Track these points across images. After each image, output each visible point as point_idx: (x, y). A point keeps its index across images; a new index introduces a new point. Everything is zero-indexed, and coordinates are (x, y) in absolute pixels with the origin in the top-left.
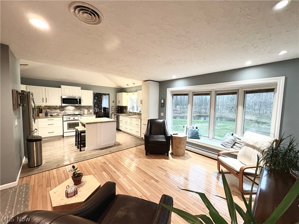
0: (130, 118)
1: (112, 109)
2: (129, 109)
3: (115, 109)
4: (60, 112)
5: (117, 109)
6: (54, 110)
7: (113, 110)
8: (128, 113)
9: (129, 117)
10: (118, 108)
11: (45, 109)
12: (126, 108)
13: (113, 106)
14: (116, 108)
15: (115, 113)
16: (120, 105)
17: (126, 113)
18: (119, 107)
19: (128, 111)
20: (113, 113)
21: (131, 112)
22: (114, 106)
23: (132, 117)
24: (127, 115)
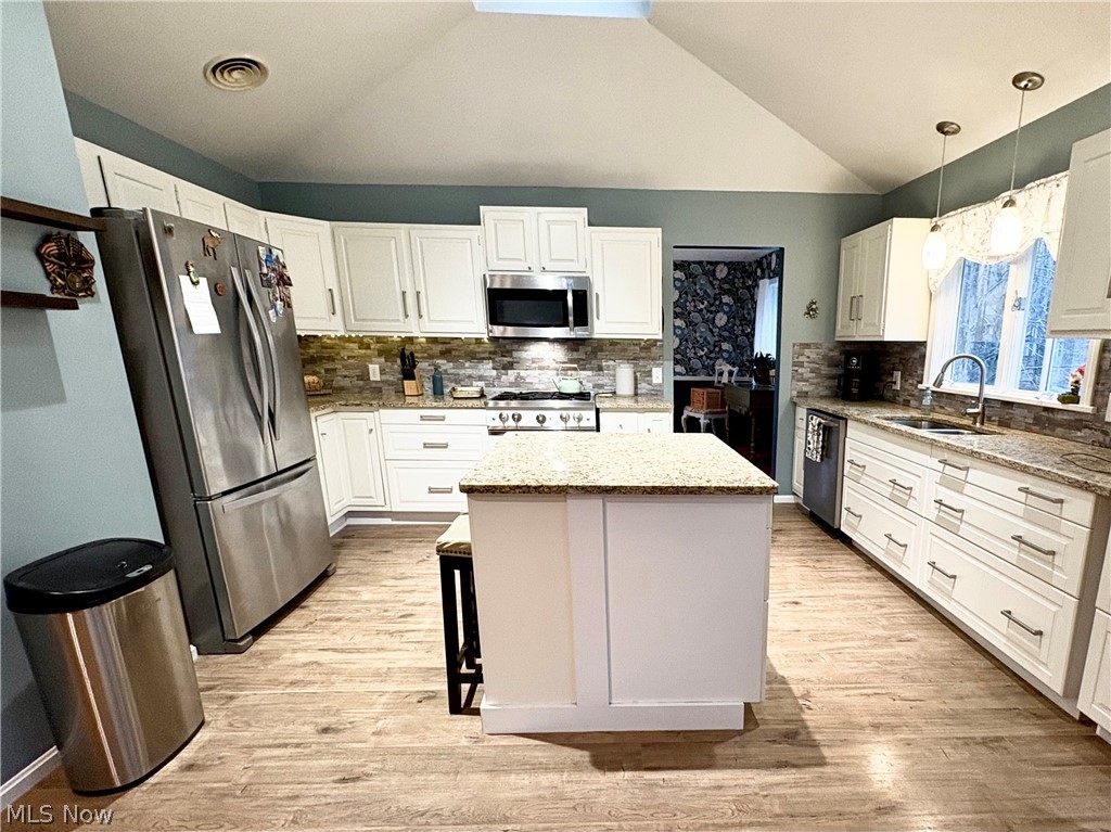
0: (946, 456)
1: (801, 364)
2: (942, 371)
3: (825, 370)
4: (498, 377)
5: (840, 371)
6: (467, 365)
7: (805, 371)
8: (927, 401)
9: (933, 443)
10: (847, 361)
11: (431, 357)
12: (909, 355)
13: (808, 346)
14: (832, 363)
15: (822, 397)
16: (862, 333)
17: (906, 404)
18: (852, 349)
19: (928, 383)
20: (803, 395)
21: (964, 400)
22: (817, 346)
23: (972, 454)
24: (915, 423)
